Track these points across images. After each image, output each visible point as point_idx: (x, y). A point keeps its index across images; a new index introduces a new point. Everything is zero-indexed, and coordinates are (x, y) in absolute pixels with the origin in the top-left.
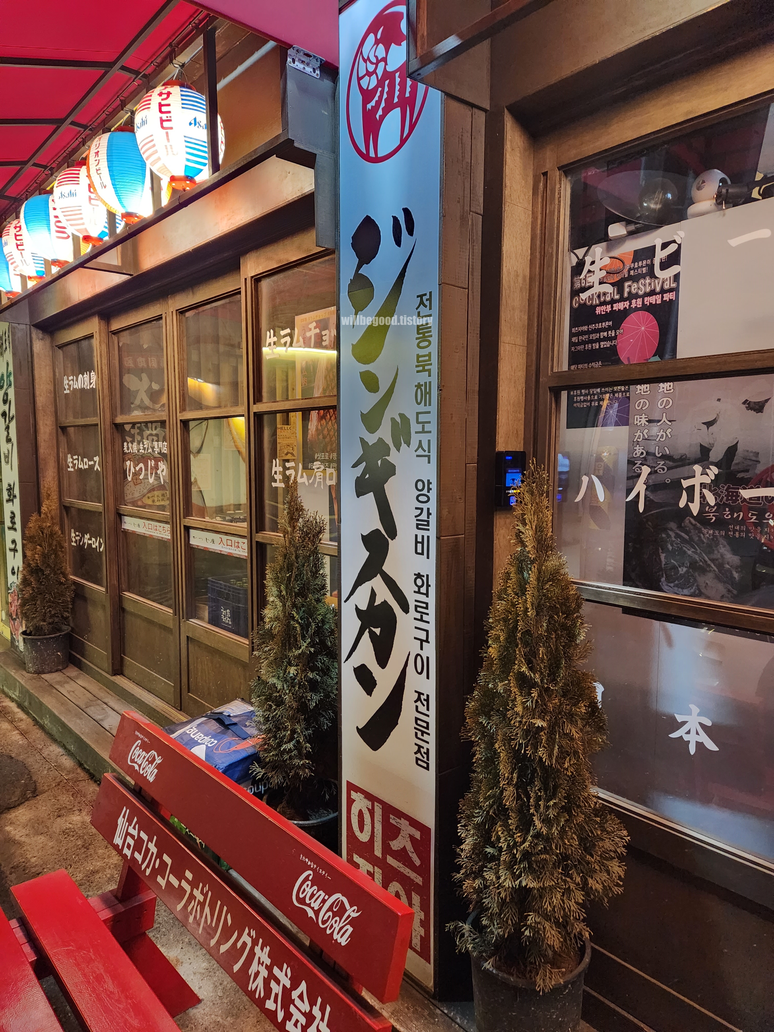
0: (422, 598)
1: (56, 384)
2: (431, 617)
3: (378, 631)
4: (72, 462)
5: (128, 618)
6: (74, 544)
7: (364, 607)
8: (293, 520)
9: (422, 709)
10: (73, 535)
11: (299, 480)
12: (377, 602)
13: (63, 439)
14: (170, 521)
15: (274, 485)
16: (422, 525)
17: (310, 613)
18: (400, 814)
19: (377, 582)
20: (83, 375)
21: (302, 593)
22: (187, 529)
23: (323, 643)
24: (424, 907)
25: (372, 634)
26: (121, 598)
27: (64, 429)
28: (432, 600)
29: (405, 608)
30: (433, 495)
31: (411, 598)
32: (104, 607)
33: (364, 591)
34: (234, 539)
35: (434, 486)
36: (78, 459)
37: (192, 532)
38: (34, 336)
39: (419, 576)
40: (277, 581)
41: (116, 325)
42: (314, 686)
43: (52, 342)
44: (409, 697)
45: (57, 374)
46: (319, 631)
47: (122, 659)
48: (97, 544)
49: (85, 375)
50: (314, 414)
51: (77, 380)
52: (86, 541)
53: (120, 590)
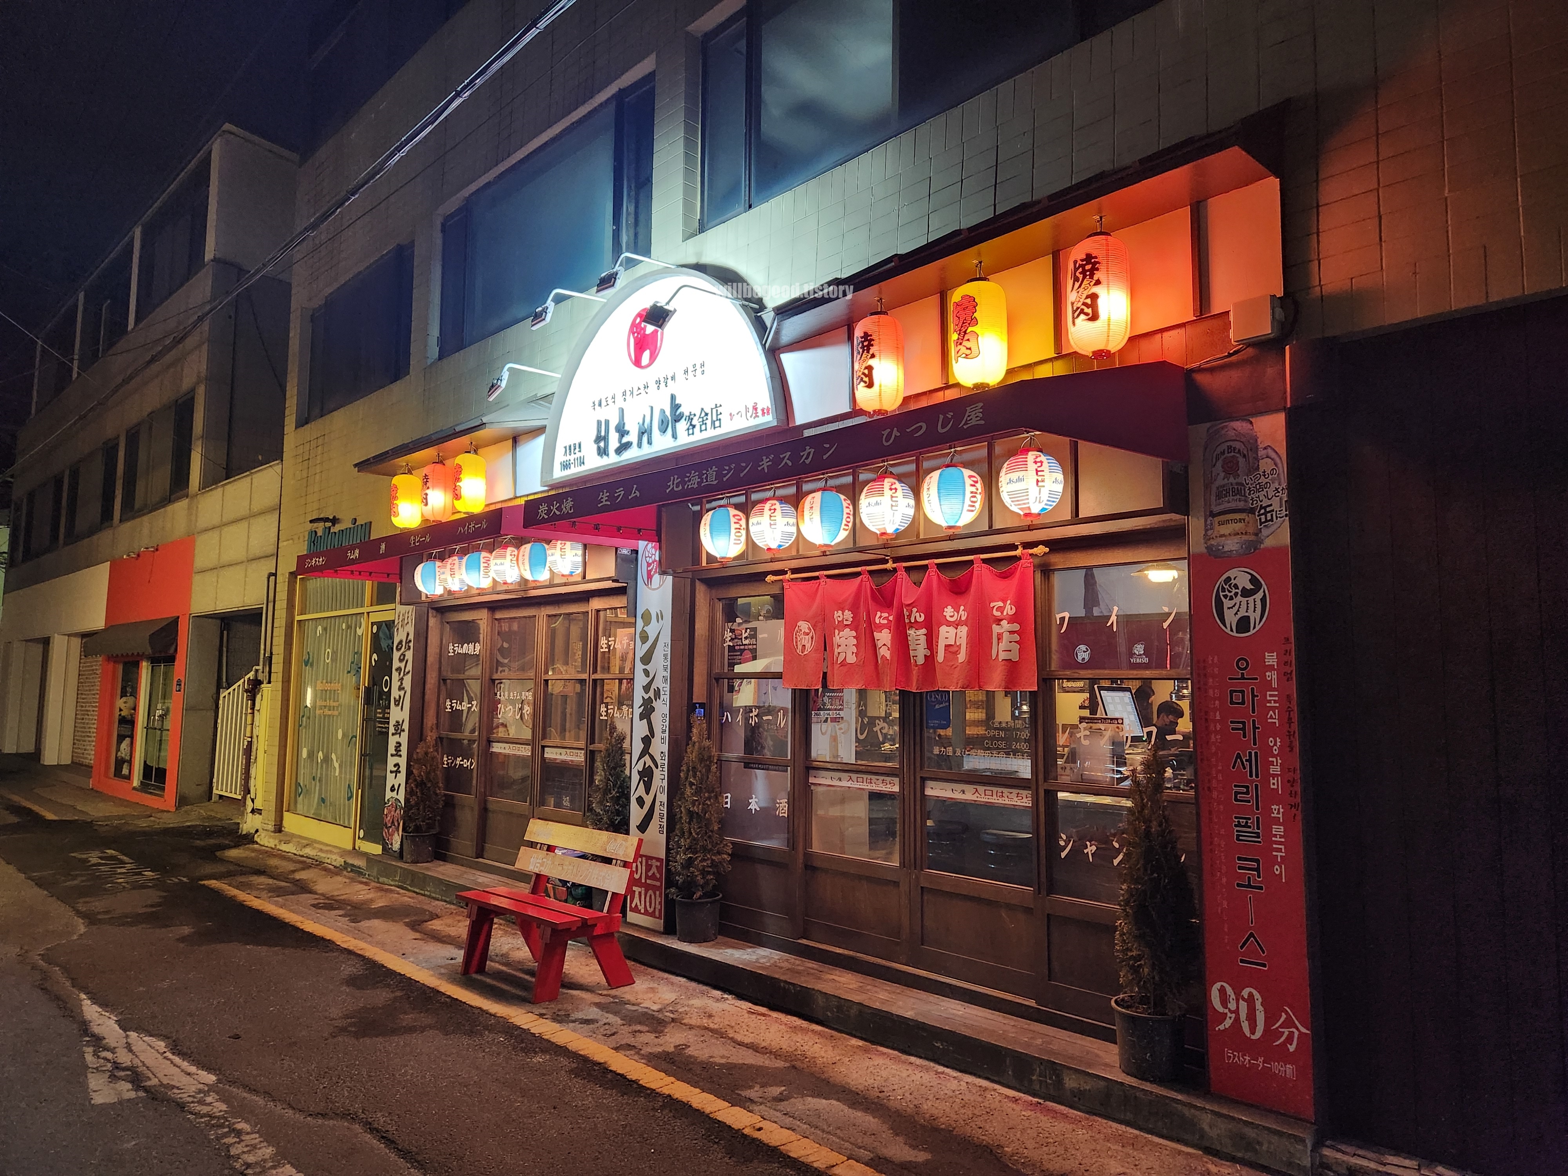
0: (663, 762)
1: (442, 648)
2: (666, 769)
3: (646, 779)
4: (451, 705)
5: (490, 815)
6: (445, 766)
7: (641, 770)
8: (611, 733)
9: (662, 808)
10: (445, 759)
11: (615, 715)
12: (646, 766)
13: (443, 688)
14: (531, 744)
15: (601, 718)
16: (664, 732)
17: (618, 777)
18: (652, 858)
19: (647, 757)
20: (468, 644)
21: (615, 768)
22: (543, 747)
23: (623, 792)
24: (660, 896)
25: (644, 780)
26: (485, 801)
27: (444, 680)
28: (666, 762)
29: (657, 767)
30: (668, 719)
31: (659, 762)
32: (472, 809)
33: (642, 761)
34: (574, 751)
35: (668, 716)
36: (457, 703)
37: (546, 749)
38: (430, 615)
39: (662, 753)
40: (603, 762)
41: (498, 615)
42: (618, 813)
43: (441, 619)
44: (657, 804)
45: (444, 641)
46: (621, 787)
47: (483, 846)
48: (469, 764)
49: (470, 645)
50: (625, 681)
51: (462, 647)
52: (458, 763)
53: (485, 796)
